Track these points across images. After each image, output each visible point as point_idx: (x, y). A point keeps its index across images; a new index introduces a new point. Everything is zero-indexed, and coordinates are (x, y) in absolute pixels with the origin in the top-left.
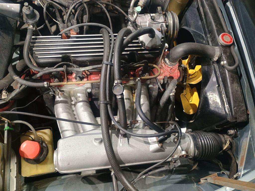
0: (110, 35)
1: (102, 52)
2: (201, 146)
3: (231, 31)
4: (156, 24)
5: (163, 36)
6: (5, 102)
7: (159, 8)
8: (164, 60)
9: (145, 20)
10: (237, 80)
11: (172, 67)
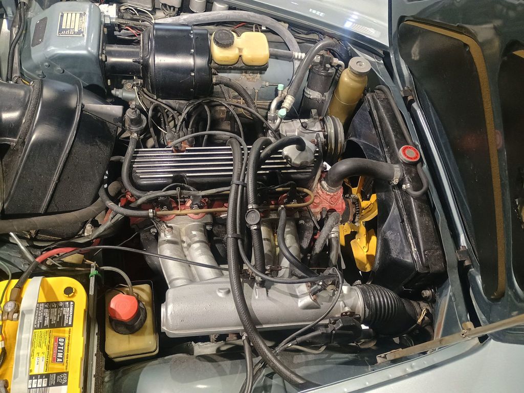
0: (241, 147)
1: (231, 170)
2: (374, 302)
3: (417, 143)
4: (310, 134)
5: (317, 149)
6: (89, 240)
7: (314, 111)
8: (321, 185)
9: (293, 128)
10: (428, 211)
11: (332, 194)
